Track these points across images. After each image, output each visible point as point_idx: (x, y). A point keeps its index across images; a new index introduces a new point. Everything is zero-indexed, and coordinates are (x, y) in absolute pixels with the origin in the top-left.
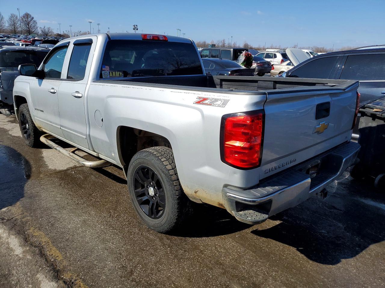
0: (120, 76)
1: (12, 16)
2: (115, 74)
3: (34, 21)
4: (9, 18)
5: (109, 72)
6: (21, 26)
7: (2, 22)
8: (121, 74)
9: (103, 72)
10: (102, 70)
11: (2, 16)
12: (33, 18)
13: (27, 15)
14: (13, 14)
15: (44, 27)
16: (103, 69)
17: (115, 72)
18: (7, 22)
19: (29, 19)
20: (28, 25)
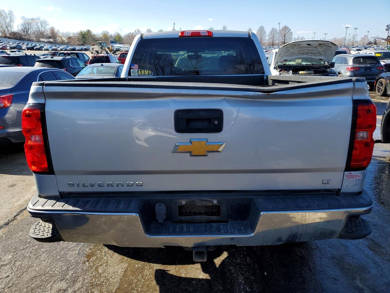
0: (149, 74)
1: (274, 30)
2: (144, 72)
3: (290, 33)
4: (269, 32)
5: (138, 71)
6: (278, 39)
7: (264, 36)
8: (150, 72)
9: (132, 70)
10: (130, 68)
11: (265, 31)
12: (290, 30)
13: (286, 28)
14: (274, 28)
15: (298, 37)
16: (132, 67)
17: (144, 70)
18: (267, 36)
19: (287, 31)
20: (285, 37)
